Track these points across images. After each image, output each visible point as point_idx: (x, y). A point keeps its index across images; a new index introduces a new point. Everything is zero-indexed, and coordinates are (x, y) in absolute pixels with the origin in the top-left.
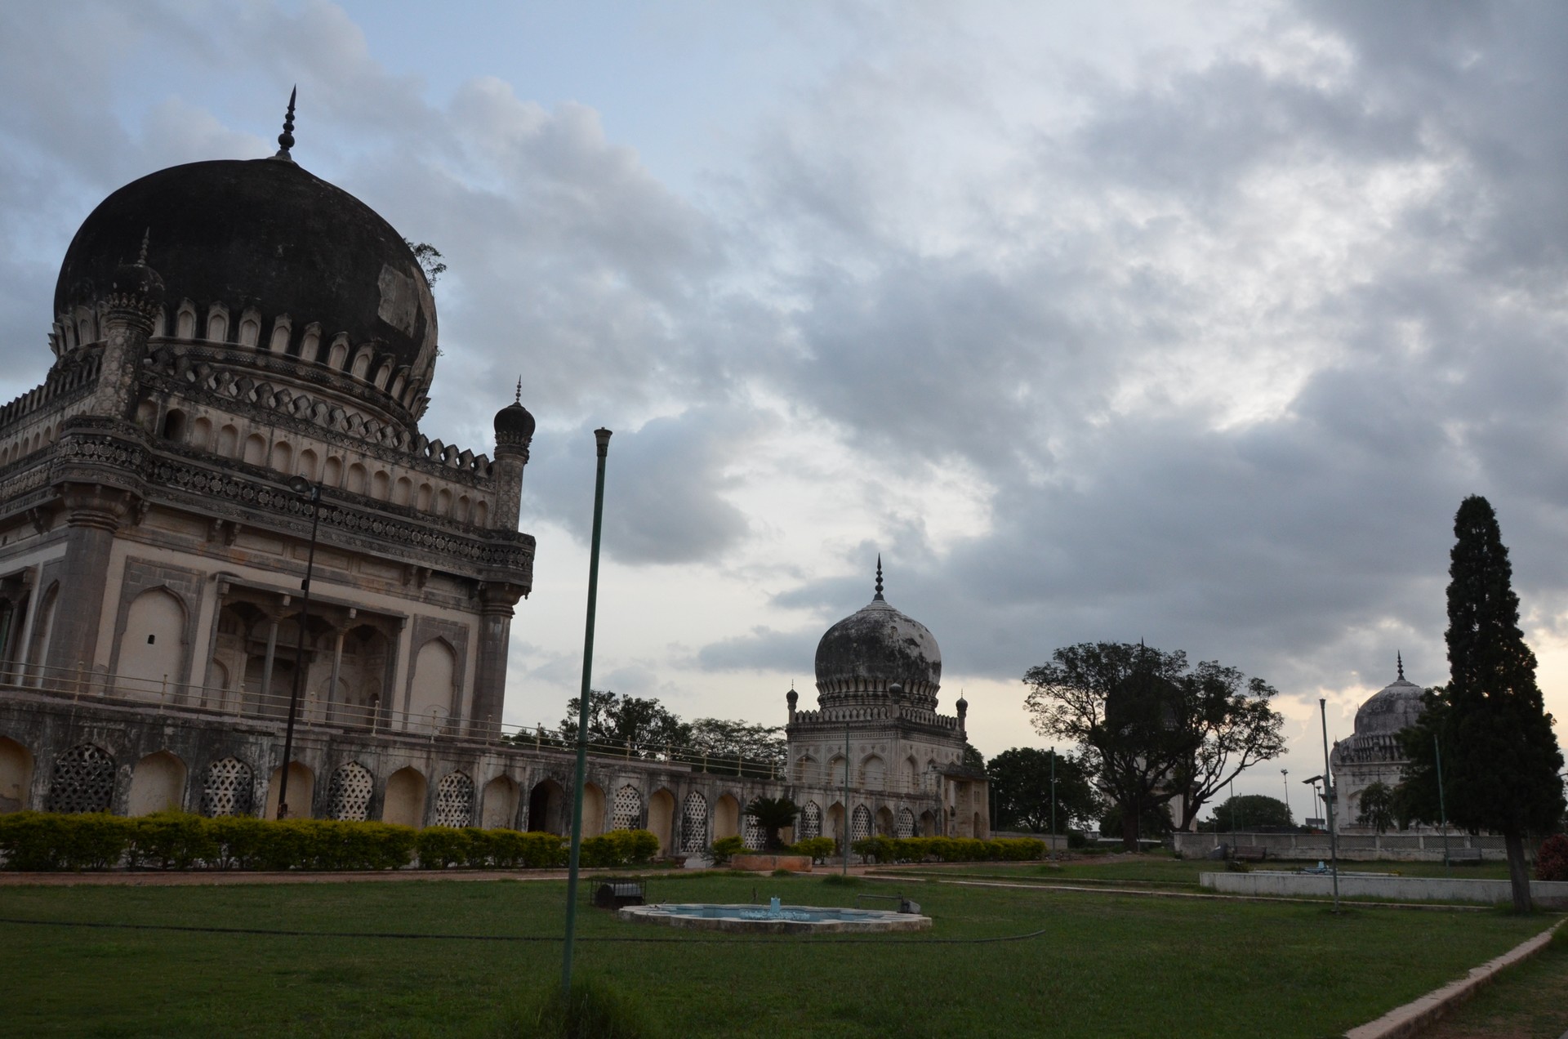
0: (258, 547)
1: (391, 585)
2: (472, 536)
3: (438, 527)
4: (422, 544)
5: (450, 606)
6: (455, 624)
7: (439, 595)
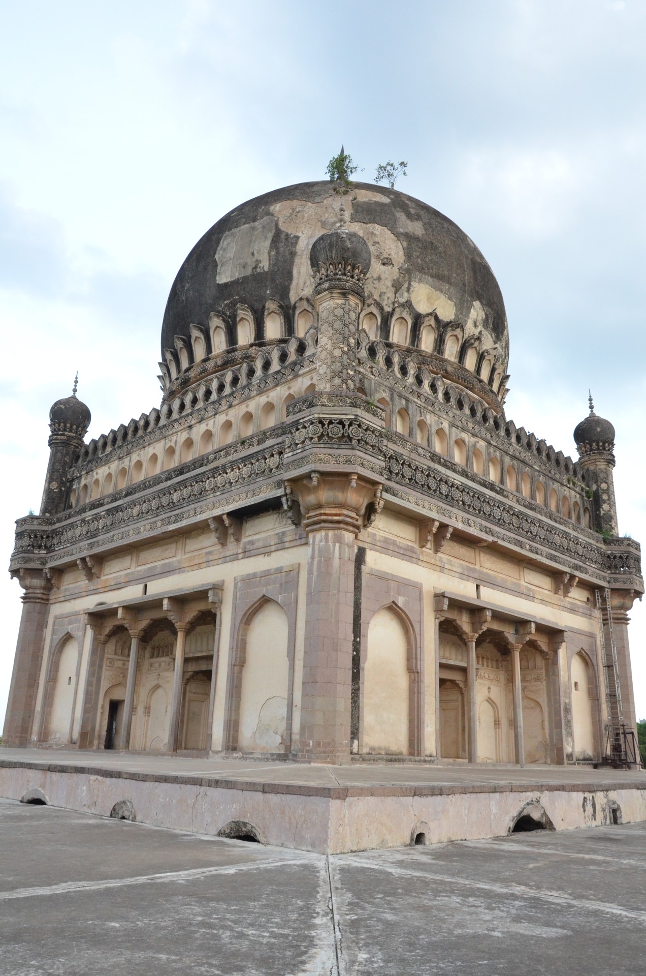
0: (116, 570)
1: (209, 553)
2: (269, 443)
3: (230, 458)
4: (215, 489)
5: (273, 548)
6: (279, 570)
7: (259, 540)
